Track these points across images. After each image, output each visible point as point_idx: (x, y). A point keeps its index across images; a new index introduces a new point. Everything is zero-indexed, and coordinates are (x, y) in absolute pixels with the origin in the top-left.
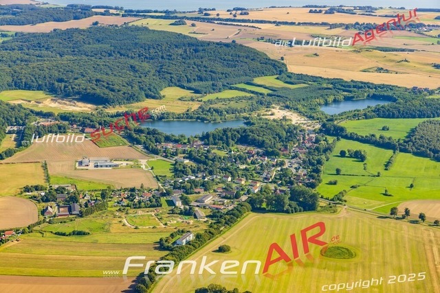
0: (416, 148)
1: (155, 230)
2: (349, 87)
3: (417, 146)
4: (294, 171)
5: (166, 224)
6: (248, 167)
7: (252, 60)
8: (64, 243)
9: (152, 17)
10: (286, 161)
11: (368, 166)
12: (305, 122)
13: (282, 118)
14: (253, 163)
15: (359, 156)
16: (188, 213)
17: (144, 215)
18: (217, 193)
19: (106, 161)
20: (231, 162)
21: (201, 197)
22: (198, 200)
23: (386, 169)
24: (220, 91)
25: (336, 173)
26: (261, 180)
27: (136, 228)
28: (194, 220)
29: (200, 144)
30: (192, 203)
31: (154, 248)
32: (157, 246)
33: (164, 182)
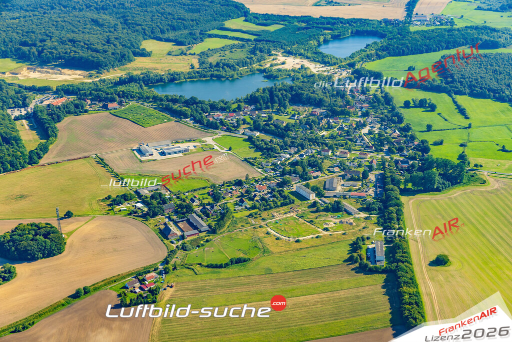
1: (321, 239)
6: (328, 132)
10: (361, 120)
11: (446, 116)
13: (299, 66)
15: (427, 106)
17: (286, 218)
18: (336, 174)
19: (168, 145)
20: (306, 130)
21: (325, 182)
22: (327, 187)
23: (467, 118)
24: (202, 41)
25: (426, 130)
26: (363, 149)
27: (297, 241)
28: (352, 219)
29: (252, 110)
30: (327, 193)
31: (354, 272)
32: (353, 266)
33: (261, 166)
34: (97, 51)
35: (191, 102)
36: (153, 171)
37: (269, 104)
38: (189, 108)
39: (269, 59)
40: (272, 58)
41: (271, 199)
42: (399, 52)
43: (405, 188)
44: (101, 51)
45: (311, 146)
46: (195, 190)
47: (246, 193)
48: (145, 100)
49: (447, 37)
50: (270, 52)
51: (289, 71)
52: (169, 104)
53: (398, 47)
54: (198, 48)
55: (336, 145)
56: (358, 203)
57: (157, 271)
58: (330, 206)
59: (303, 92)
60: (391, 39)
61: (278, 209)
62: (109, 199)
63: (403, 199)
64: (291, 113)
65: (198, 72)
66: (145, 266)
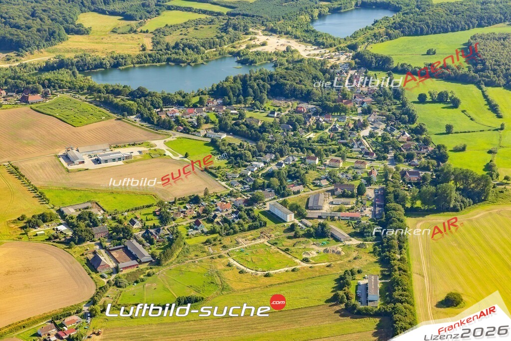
12: (317, 52)
13: (284, 48)
14: (319, 128)
15: (447, 100)
17: (254, 246)
18: (324, 189)
19: (105, 150)
20: (288, 131)
21: (308, 199)
22: (310, 205)
23: (499, 117)
24: (159, 14)
25: (445, 132)
26: (361, 156)
27: (267, 276)
28: (340, 246)
29: (218, 105)
30: (309, 214)
31: (338, 314)
32: (337, 308)
33: (226, 178)
34: (18, 27)
35: (138, 94)
36: (83, 184)
37: (241, 97)
38: (135, 101)
39: (245, 38)
40: (249, 37)
41: (236, 221)
42: (417, 30)
43: (412, 207)
44: (23, 27)
45: (292, 151)
46: (136, 209)
47: (203, 213)
48: (78, 91)
49: (479, 11)
50: (247, 30)
51: (270, 55)
52: (109, 96)
53: (414, 24)
54: (152, 24)
55: (326, 150)
56: (350, 226)
57: (80, 314)
58: (312, 229)
59: (286, 81)
60: (407, 13)
61: (244, 234)
62: (22, 220)
63: (409, 221)
64: (269, 109)
65: (150, 56)
66: (65, 307)
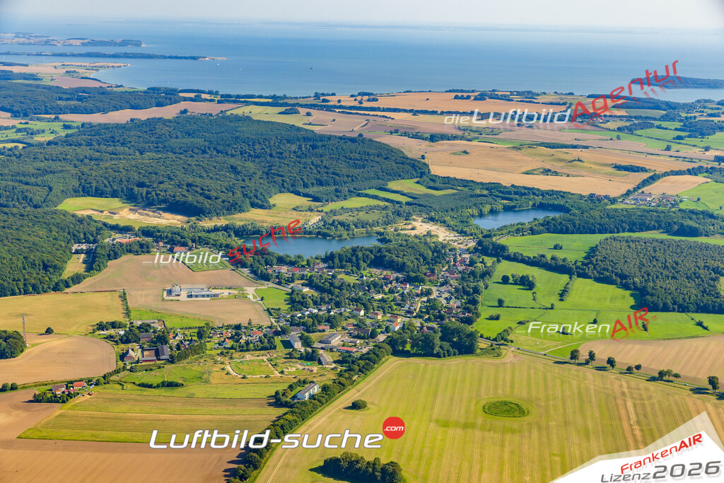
0: (598, 272)
1: (268, 379)
2: (509, 193)
3: (599, 269)
4: (444, 302)
5: (282, 372)
6: (386, 297)
7: (385, 159)
8: (150, 398)
9: (256, 104)
10: (434, 289)
11: (538, 296)
12: (456, 238)
13: (425, 233)
14: (391, 291)
15: (526, 283)
16: (311, 357)
17: (254, 360)
18: (347, 331)
19: (203, 289)
21: (327, 336)
22: (323, 340)
23: (561, 300)
24: (345, 199)
25: (495, 305)
26: (403, 314)
27: (244, 378)
28: (319, 367)
29: (322, 268)
30: (315, 344)
32: (271, 401)
33: (278, 316)
36: (166, 309)
39: (401, 223)
40: (406, 222)
46: (189, 328)
49: (635, 217)
50: (410, 216)
54: (328, 208)
56: (340, 356)
59: (388, 254)
61: (253, 352)
62: (98, 325)
